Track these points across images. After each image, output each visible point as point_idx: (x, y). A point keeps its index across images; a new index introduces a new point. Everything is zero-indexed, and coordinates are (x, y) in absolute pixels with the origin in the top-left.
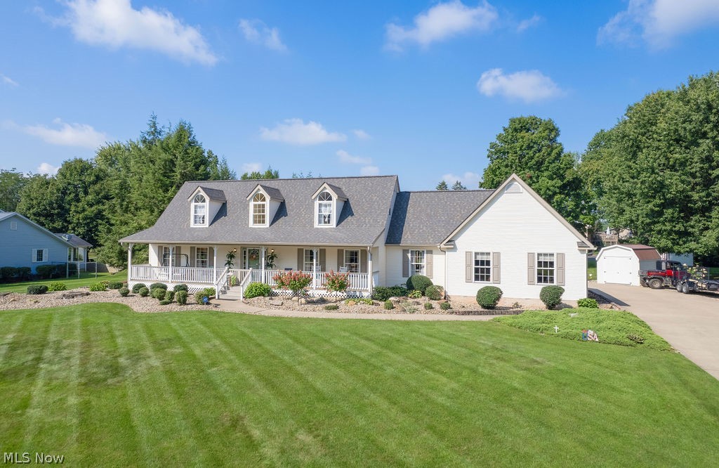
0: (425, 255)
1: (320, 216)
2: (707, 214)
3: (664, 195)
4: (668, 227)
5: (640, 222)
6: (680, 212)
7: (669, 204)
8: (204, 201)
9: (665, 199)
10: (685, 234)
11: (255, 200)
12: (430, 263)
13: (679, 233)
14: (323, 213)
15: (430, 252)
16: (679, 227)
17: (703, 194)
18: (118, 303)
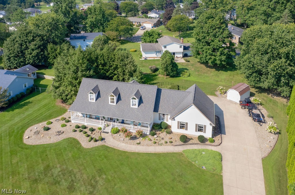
0: (166, 115)
8: (93, 94)
11: (111, 97)
14: (133, 103)
18: (74, 137)
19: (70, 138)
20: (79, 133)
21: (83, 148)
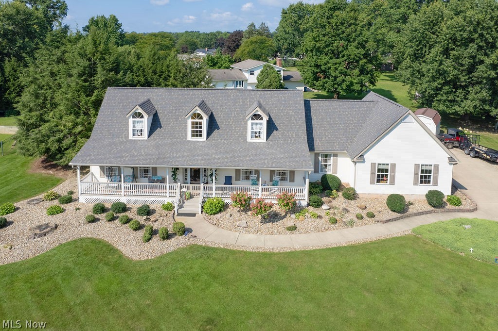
0: (332, 158)
1: (252, 132)
2: (466, 89)
3: (445, 77)
4: (444, 98)
5: (427, 93)
6: (453, 88)
7: (447, 83)
8: (142, 117)
9: (445, 80)
10: (453, 101)
11: (193, 118)
12: (335, 164)
13: (450, 101)
14: (255, 130)
15: (336, 155)
16: (451, 97)
17: (466, 77)
18: (94, 236)
19: (81, 239)
20: (108, 224)
21: (131, 260)
